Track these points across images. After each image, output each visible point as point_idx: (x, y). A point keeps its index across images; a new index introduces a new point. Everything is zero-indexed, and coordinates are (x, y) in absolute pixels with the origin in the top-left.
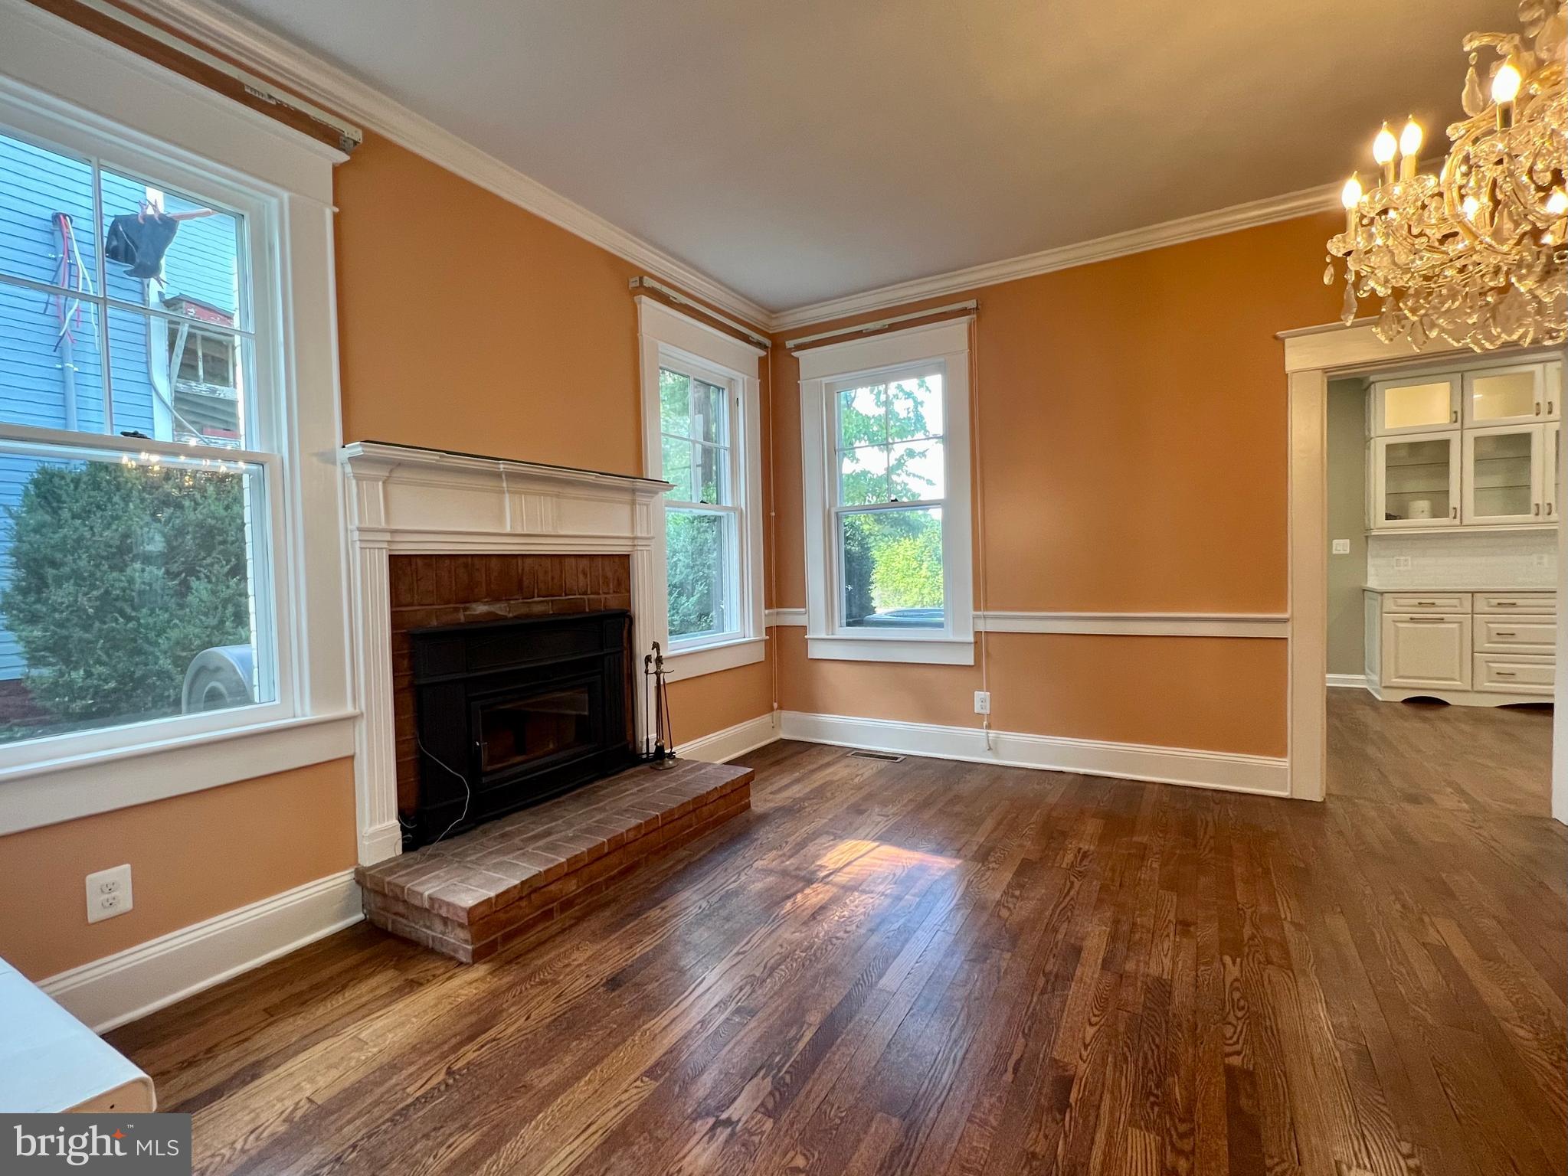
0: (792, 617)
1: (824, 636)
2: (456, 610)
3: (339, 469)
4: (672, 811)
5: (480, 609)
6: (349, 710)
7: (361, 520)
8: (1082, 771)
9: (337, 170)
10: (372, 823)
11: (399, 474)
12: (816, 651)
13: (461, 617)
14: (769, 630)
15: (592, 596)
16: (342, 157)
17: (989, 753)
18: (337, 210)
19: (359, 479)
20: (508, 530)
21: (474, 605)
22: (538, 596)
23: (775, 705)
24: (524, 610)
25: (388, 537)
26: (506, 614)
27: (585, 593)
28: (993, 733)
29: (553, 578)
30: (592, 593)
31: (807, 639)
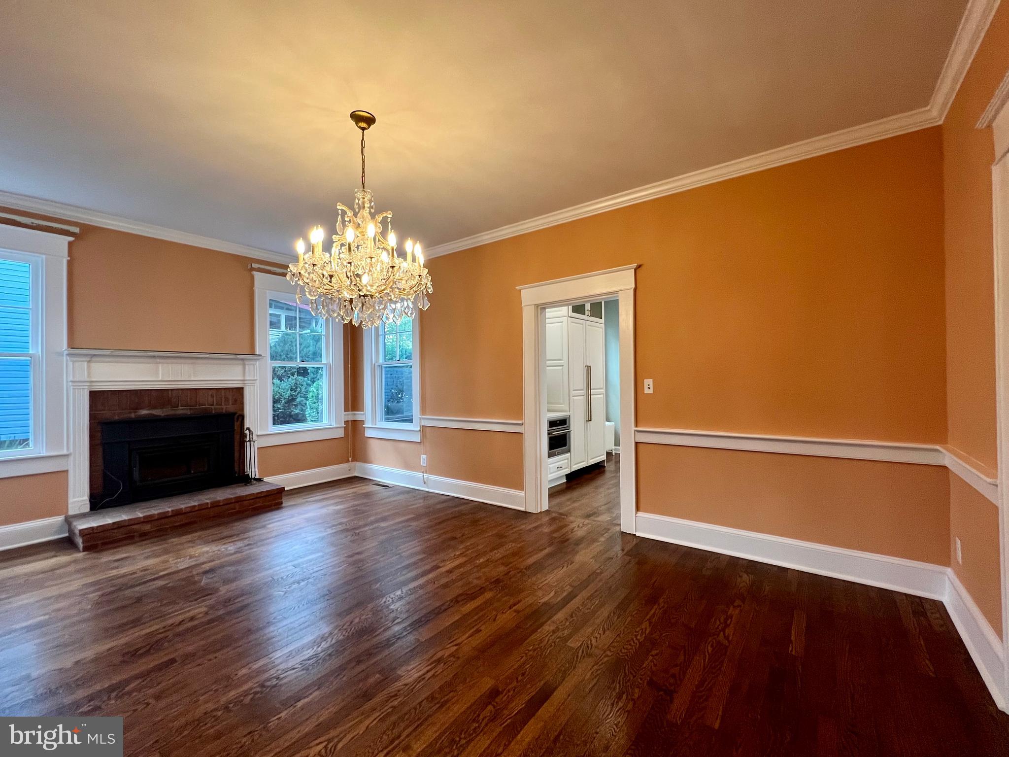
0: (359, 416)
1: (371, 426)
2: (130, 413)
3: (65, 358)
4: (219, 501)
5: (144, 412)
6: (65, 452)
7: (74, 377)
8: (455, 495)
9: (70, 243)
10: (74, 497)
11: (94, 359)
12: (368, 433)
13: (133, 415)
14: (346, 422)
15: (217, 407)
16: (71, 239)
17: (425, 485)
18: (69, 259)
19: (74, 362)
20: (160, 379)
21: (141, 411)
22: (182, 406)
23: (350, 459)
24: (172, 412)
25: (88, 384)
26: (161, 414)
27: (213, 405)
28: (426, 475)
29: (191, 399)
30: (217, 405)
31: (364, 427)
